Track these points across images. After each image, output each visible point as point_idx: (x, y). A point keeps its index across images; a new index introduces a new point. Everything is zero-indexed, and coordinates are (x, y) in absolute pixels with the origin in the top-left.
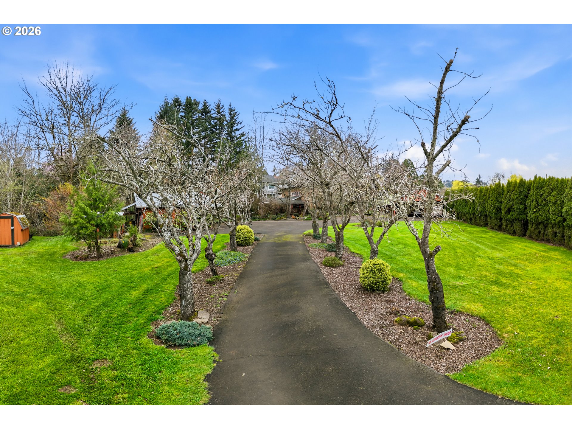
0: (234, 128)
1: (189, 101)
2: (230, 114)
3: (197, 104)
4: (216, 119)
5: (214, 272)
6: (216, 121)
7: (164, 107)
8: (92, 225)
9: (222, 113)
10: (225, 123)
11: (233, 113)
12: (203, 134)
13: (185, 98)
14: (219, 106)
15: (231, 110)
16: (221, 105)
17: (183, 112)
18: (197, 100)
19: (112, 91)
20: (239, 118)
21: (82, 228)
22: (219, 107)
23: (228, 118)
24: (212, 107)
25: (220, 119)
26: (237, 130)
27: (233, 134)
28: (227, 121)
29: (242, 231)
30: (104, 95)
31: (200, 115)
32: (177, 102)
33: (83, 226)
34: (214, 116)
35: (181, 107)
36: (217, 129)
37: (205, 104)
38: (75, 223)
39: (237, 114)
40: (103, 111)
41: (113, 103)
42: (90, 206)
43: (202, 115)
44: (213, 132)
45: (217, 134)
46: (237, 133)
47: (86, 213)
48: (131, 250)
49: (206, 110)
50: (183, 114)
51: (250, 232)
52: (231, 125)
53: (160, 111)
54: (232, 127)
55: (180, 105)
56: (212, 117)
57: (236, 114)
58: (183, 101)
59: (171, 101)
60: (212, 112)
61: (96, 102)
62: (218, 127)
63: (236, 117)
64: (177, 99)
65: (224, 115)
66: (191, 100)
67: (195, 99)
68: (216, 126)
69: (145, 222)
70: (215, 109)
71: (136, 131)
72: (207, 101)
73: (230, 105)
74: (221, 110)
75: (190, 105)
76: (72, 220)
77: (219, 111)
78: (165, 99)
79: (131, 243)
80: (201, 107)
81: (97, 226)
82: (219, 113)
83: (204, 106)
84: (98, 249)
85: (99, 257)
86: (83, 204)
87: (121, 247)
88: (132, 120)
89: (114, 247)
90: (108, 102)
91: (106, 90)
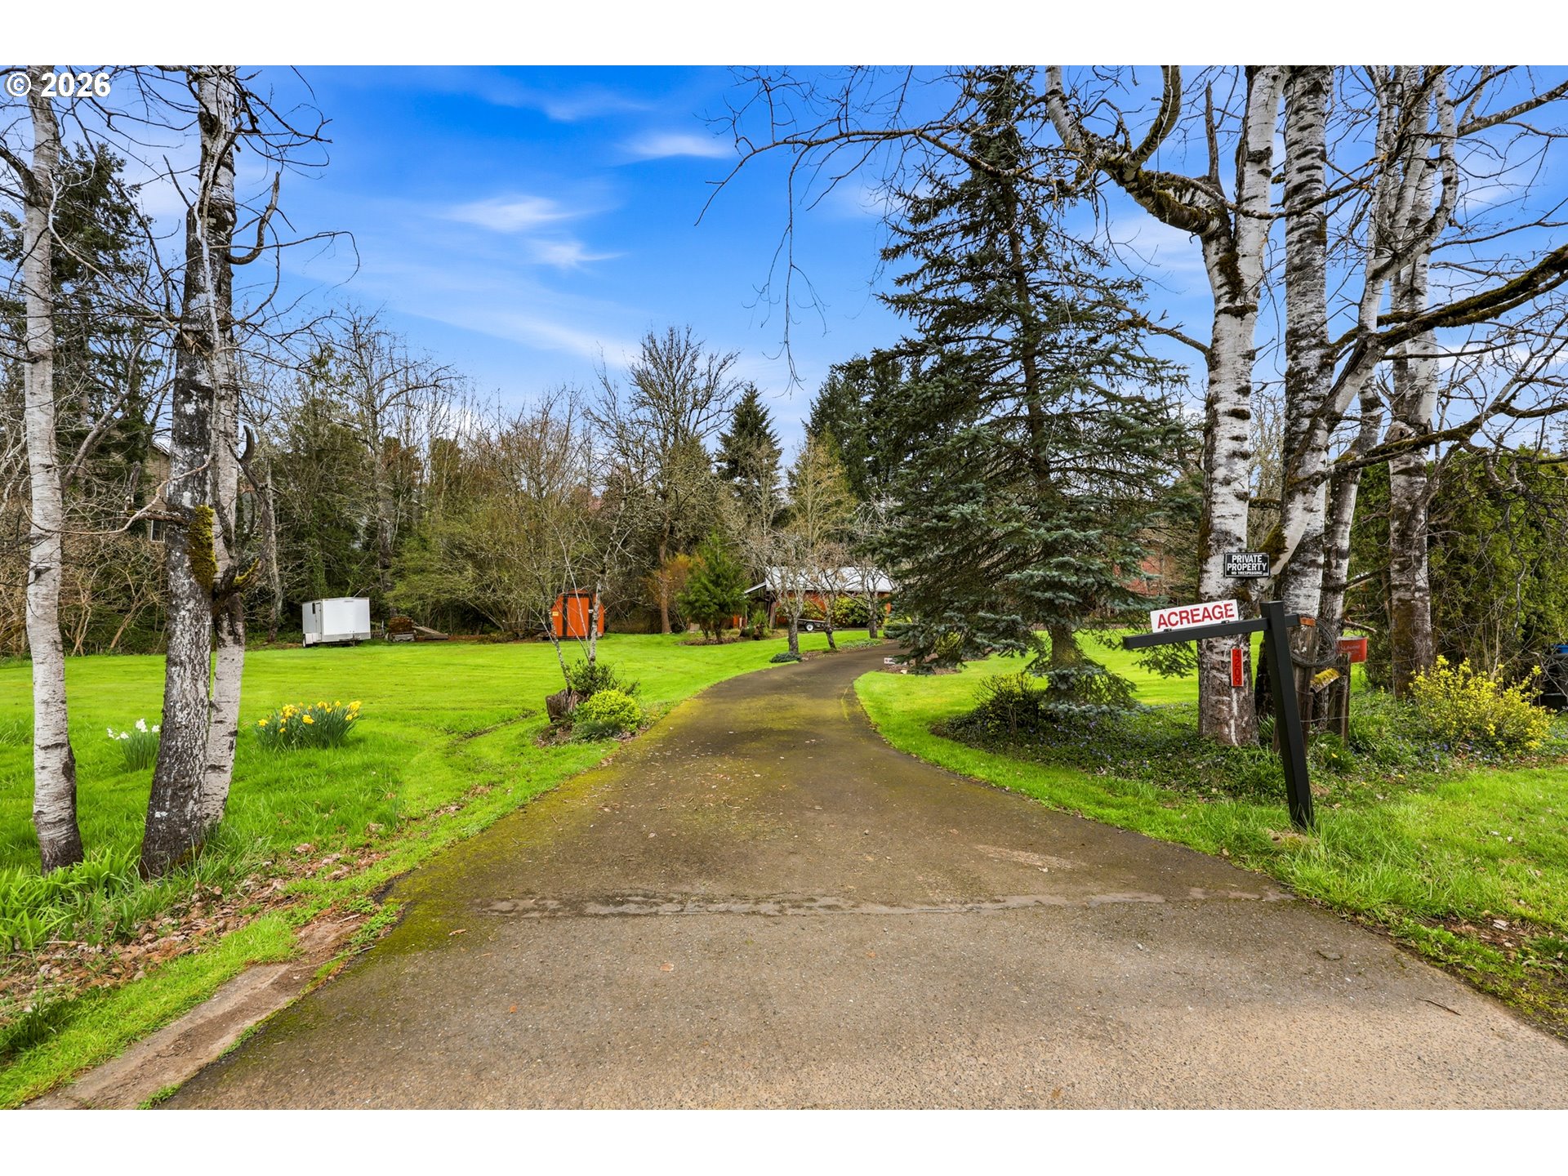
5: (832, 644)
8: (715, 603)
21: (704, 606)
30: (716, 370)
33: (706, 604)
38: (697, 601)
41: (731, 387)
42: (711, 582)
47: (707, 590)
48: (756, 638)
61: (702, 384)
69: (778, 613)
71: (774, 436)
76: (692, 597)
79: (757, 630)
81: (719, 605)
83: (911, 374)
84: (718, 634)
85: (721, 643)
86: (704, 580)
87: (745, 635)
88: (765, 414)
89: (734, 636)
90: (722, 386)
91: (720, 360)
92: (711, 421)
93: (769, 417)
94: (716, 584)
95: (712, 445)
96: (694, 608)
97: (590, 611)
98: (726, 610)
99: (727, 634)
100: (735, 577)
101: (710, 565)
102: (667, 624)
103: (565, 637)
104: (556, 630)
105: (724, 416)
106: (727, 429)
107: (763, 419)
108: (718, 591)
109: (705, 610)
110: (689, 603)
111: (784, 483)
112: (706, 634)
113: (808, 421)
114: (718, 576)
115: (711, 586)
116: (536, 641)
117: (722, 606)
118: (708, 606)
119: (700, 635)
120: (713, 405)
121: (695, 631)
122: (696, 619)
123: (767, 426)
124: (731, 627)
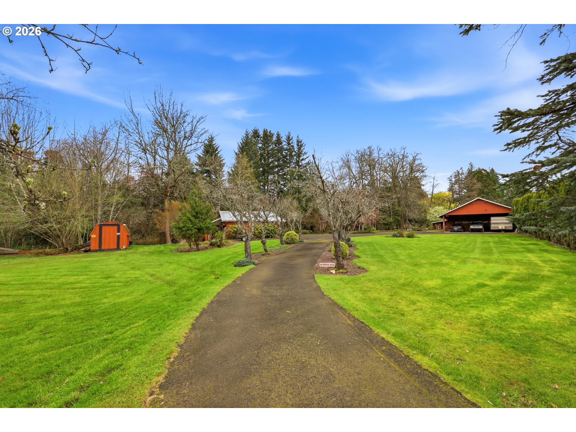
0: (301, 158)
1: (265, 132)
2: (298, 145)
3: (271, 135)
4: (286, 150)
5: (266, 250)
6: (286, 152)
7: (245, 138)
8: (195, 228)
9: (292, 144)
10: (294, 153)
11: (300, 144)
12: (276, 163)
13: (263, 130)
14: (289, 137)
15: (298, 142)
16: (290, 137)
17: (261, 143)
18: (272, 132)
19: (202, 120)
20: (305, 149)
21: (188, 230)
22: (289, 139)
23: (296, 149)
24: (284, 138)
25: (290, 149)
26: (303, 160)
27: (300, 164)
28: (295, 152)
29: (290, 235)
30: (195, 123)
31: (274, 146)
32: (256, 133)
33: (189, 228)
34: (285, 147)
35: (259, 139)
36: (287, 159)
37: (278, 136)
38: (184, 227)
39: (304, 145)
40: (193, 139)
41: (202, 132)
42: (193, 216)
43: (276, 146)
44: (284, 162)
45: (288, 163)
46: (304, 162)
47: (190, 221)
48: (219, 246)
49: (279, 141)
50: (260, 145)
51: (295, 235)
52: (299, 155)
53: (242, 142)
54: (300, 157)
55: (258, 137)
56: (283, 148)
57: (302, 145)
58: (261, 133)
59: (251, 133)
60: (284, 143)
61: (188, 129)
62: (288, 157)
63: (302, 148)
64: (256, 130)
65: (293, 146)
66: (267, 132)
67: (270, 131)
68: (286, 156)
69: (227, 232)
70: (286, 141)
71: (221, 158)
72: (280, 133)
73: (298, 137)
74: (291, 142)
75: (267, 136)
76: (181, 225)
77: (289, 142)
78: (246, 132)
79: (219, 242)
80: (274, 138)
81: (198, 229)
82: (289, 144)
83: (277, 137)
84: (197, 245)
85: (198, 250)
86: (189, 215)
87: (212, 245)
88: (217, 148)
89: (207, 245)
90: (198, 130)
91: (197, 119)
92: (193, 147)
93: (219, 149)
94: (196, 217)
95: (193, 158)
96: (182, 231)
97: (118, 234)
98: (202, 231)
99: (202, 244)
100: (207, 214)
101: (192, 206)
102: (169, 239)
103: (100, 250)
104: (94, 245)
105: (199, 145)
106: (200, 152)
107: (216, 150)
108: (197, 221)
109: (189, 232)
110: (179, 228)
111: (226, 177)
112: (190, 245)
113: (237, 151)
114: (197, 213)
115: (192, 218)
116: (79, 253)
117: (200, 230)
118: (191, 230)
119: (187, 246)
120: (194, 139)
121: (183, 244)
122: (184, 237)
123: (218, 153)
124: (204, 240)
